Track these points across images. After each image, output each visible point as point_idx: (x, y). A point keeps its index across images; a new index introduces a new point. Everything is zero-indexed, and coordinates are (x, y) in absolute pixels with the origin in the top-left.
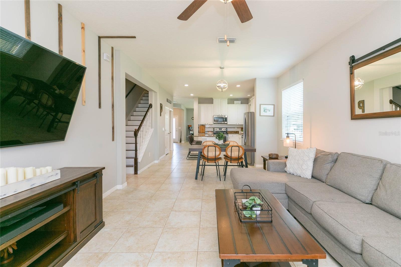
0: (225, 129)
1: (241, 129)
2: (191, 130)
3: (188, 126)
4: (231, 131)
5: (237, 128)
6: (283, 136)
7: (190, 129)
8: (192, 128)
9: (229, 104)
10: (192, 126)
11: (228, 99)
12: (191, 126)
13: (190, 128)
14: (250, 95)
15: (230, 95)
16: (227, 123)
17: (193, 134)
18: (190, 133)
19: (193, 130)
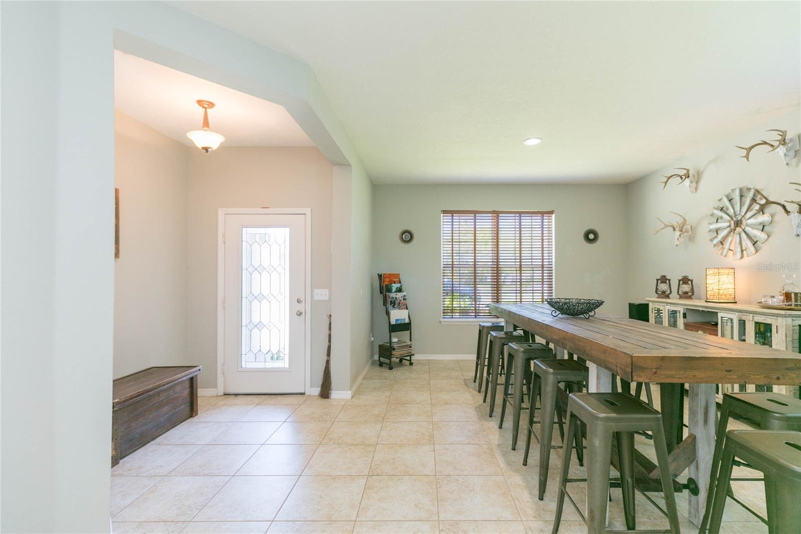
2: (393, 303)
3: (380, 276)
7: (393, 295)
8: (399, 290)
10: (402, 278)
12: (397, 276)
13: (389, 290)
17: (405, 327)
18: (393, 322)
19: (408, 302)
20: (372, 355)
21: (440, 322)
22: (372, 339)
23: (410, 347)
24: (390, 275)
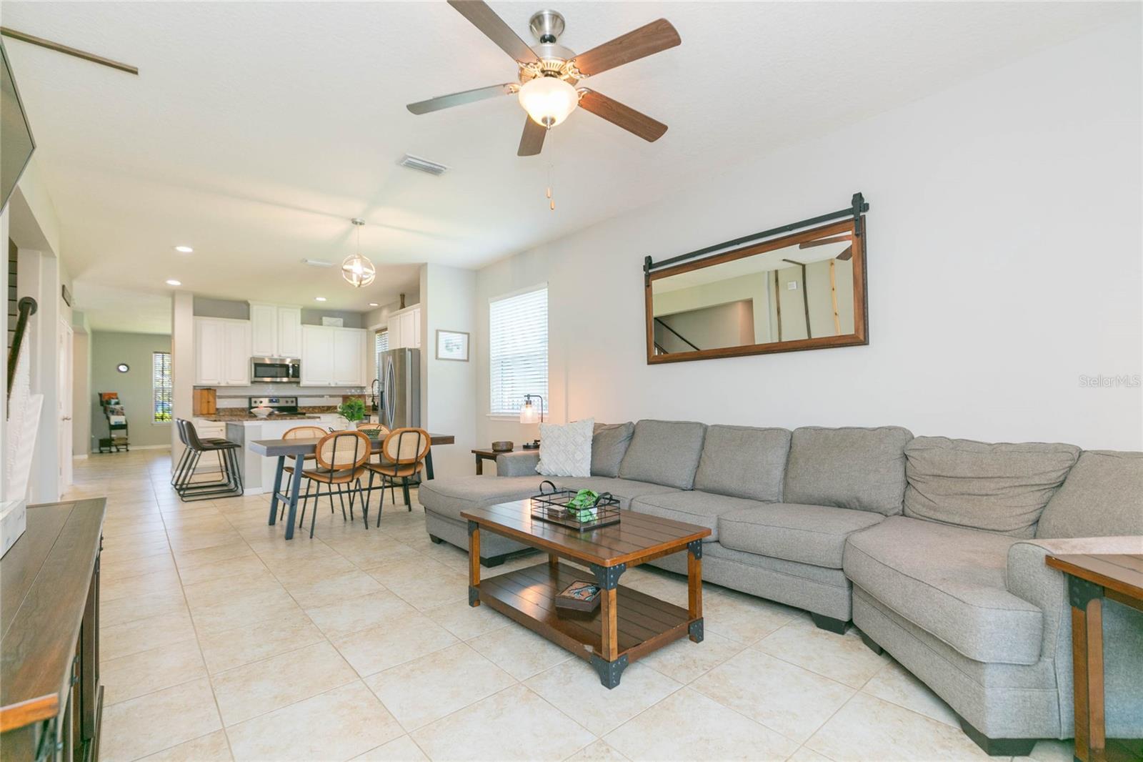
0: (289, 400)
1: (341, 399)
2: (113, 412)
3: (100, 395)
4: (311, 407)
5: (331, 396)
6: (492, 408)
7: (113, 406)
8: (117, 403)
9: (305, 325)
10: (119, 396)
11: (302, 310)
12: (116, 394)
13: (109, 403)
14: (376, 305)
15: (318, 299)
16: (298, 383)
17: (123, 427)
18: (113, 423)
19: (125, 412)
20: (92, 448)
21: (152, 424)
22: (93, 436)
23: (127, 439)
24: (109, 394)
